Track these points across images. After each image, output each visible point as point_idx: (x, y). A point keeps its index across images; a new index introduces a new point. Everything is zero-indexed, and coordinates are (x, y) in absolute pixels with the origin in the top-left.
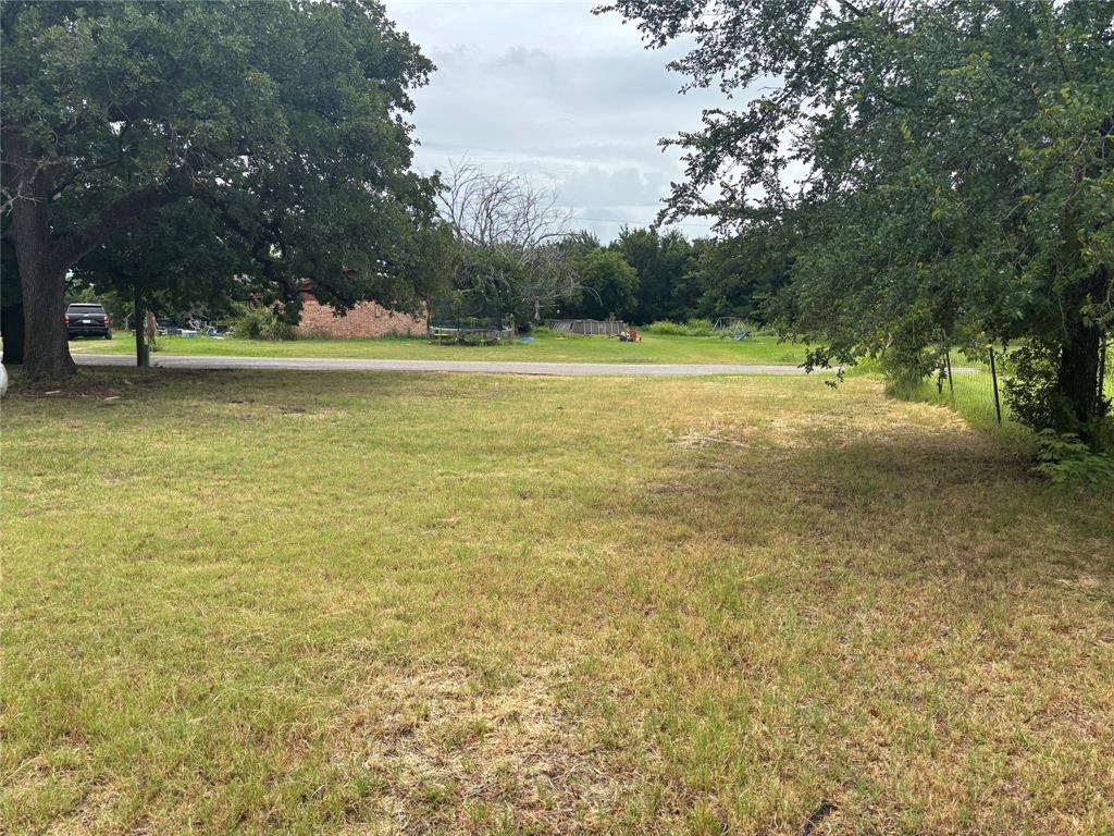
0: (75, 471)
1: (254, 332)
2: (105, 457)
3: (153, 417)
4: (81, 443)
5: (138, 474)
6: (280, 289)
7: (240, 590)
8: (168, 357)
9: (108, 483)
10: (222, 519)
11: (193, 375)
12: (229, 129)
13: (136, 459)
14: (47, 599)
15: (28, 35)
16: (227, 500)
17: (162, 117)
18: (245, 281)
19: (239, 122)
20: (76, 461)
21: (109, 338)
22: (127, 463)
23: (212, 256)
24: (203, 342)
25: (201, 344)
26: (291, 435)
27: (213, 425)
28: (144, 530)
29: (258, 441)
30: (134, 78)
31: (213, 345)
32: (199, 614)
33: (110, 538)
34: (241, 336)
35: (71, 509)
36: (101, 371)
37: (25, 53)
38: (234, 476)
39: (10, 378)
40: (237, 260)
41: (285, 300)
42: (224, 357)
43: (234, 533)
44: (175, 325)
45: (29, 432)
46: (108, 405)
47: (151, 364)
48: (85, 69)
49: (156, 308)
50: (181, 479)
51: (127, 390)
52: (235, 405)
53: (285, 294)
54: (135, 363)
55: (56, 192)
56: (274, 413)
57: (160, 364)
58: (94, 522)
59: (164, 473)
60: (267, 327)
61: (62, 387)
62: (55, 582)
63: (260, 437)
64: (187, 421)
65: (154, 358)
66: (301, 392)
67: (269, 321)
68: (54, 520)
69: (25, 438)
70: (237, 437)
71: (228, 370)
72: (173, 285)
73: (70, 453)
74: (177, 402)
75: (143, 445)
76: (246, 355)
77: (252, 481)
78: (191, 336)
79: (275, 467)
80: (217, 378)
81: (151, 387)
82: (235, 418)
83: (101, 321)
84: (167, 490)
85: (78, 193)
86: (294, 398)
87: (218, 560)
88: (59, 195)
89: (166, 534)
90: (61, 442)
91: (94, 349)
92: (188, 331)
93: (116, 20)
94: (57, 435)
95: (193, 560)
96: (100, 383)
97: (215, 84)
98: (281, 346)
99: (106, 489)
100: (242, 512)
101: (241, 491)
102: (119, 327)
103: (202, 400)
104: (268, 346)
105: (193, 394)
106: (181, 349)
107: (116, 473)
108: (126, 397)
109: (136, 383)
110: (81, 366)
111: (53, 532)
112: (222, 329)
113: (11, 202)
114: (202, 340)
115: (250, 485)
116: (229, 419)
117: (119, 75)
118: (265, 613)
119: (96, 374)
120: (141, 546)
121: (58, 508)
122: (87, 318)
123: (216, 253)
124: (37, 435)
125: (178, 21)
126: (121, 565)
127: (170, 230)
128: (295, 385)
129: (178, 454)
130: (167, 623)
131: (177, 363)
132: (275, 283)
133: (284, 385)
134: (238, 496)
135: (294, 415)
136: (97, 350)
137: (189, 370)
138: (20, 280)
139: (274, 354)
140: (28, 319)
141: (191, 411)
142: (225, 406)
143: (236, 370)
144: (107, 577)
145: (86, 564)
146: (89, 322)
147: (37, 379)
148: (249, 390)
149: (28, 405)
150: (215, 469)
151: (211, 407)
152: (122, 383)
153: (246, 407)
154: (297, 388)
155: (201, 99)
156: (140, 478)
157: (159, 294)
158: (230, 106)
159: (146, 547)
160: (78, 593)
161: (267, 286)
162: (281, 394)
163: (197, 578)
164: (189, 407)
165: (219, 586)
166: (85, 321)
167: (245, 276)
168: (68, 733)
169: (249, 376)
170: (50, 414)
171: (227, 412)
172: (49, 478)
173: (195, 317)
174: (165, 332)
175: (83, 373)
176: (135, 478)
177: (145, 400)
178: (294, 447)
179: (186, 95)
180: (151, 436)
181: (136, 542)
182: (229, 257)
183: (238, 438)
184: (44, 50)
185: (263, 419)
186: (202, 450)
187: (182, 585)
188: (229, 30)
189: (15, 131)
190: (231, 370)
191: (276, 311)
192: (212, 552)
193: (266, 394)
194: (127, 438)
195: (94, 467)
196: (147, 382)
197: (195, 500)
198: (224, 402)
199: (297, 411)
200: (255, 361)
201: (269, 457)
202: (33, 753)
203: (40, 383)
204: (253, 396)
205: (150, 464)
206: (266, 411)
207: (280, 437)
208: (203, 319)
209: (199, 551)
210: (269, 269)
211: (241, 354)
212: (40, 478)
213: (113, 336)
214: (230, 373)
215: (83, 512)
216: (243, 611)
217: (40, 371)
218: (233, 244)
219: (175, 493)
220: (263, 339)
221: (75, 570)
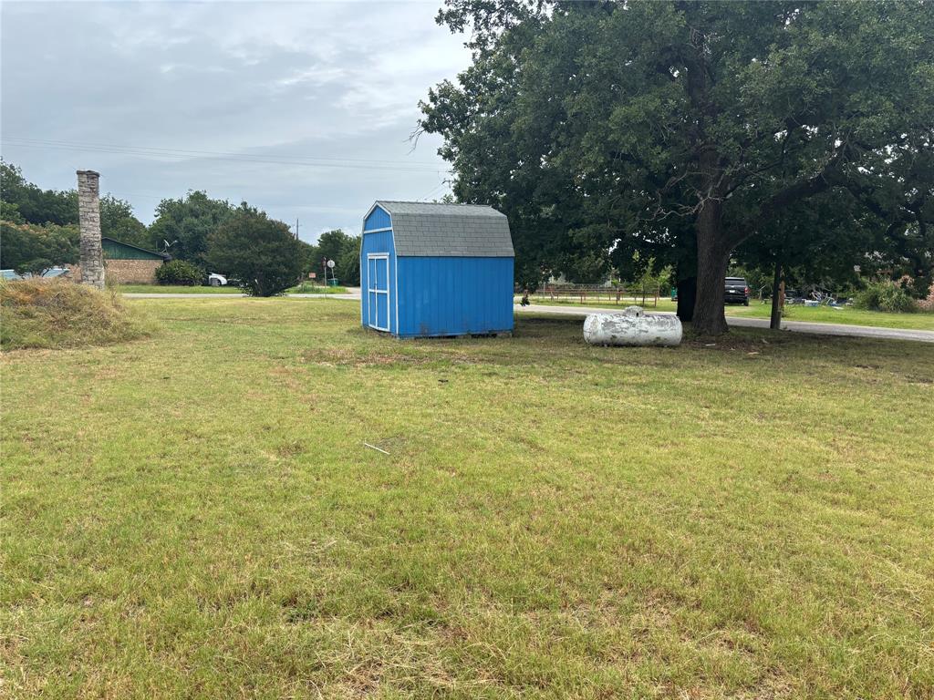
0: (732, 408)
1: (873, 304)
2: (753, 400)
3: (787, 372)
4: (734, 387)
5: (780, 418)
6: (911, 265)
7: (884, 542)
8: (795, 323)
9: (756, 422)
10: (858, 471)
11: (818, 339)
12: (890, 121)
13: (777, 405)
14: (722, 505)
15: (732, 74)
16: (862, 454)
17: (828, 120)
18: (876, 258)
19: (899, 113)
20: (732, 400)
21: (747, 305)
22: (770, 407)
23: (849, 236)
24: (823, 311)
25: (822, 313)
26: (920, 404)
27: (841, 386)
28: (790, 467)
29: (888, 405)
30: (810, 92)
31: (833, 314)
32: (846, 554)
33: (763, 467)
34: (860, 307)
35: (733, 437)
36: (746, 331)
37: (726, 88)
38: (866, 435)
39: (684, 332)
40: (872, 239)
41: (915, 274)
42: (844, 325)
43: (871, 487)
44: (800, 295)
45: (697, 373)
46: (751, 359)
47: (781, 327)
48: (772, 91)
49: (791, 280)
50: (817, 429)
51: (765, 347)
52: (860, 369)
53: (916, 270)
54: (768, 326)
55: (729, 193)
56: (900, 382)
57: (789, 328)
58: (749, 452)
59: (803, 421)
60: (888, 300)
61: (717, 342)
62: (725, 494)
63: (887, 401)
64: (816, 378)
65: (784, 322)
66: (927, 363)
67: (890, 294)
68: (721, 445)
69: (695, 378)
70: (865, 398)
71: (850, 337)
72: (808, 263)
73: (728, 393)
74: (806, 362)
75: (782, 395)
76: (865, 324)
77: (885, 442)
78: (814, 305)
79: (907, 432)
80: (839, 344)
81: (783, 347)
82: (861, 381)
83: (743, 291)
84: (805, 436)
85: (744, 192)
86: (919, 368)
87: (858, 509)
88: (731, 195)
89: (810, 474)
90: (720, 384)
91: (736, 313)
92: (810, 301)
93: (800, 47)
94: (716, 378)
95: (835, 503)
96: (744, 341)
97: (881, 84)
98: (901, 318)
99: (756, 427)
100: (878, 469)
101: (875, 449)
102: (754, 296)
103: (827, 361)
104: (887, 318)
105: (819, 356)
106: (805, 316)
107: (762, 415)
108: (764, 353)
109: (771, 343)
110: (732, 326)
111: (721, 453)
112: (841, 301)
113: (702, 202)
114: (824, 310)
115: (883, 445)
116: (855, 382)
117: (799, 92)
118: (912, 572)
119: (742, 333)
120: (788, 479)
121: (723, 435)
122: (733, 289)
123: (852, 234)
124: (703, 377)
125: (854, 36)
126: (774, 493)
127: (814, 216)
128: (919, 356)
129: (811, 406)
130: (818, 554)
131: (801, 327)
132: (907, 259)
133: (908, 354)
134: (871, 453)
135: (922, 385)
136: (738, 314)
137: (815, 335)
138: (697, 260)
139: (893, 325)
140: (700, 287)
141: (820, 370)
142: (850, 369)
143: (857, 337)
144: (765, 499)
145: (746, 485)
146: (733, 291)
147: (700, 334)
148: (871, 356)
149: (695, 352)
150: (848, 425)
151: (838, 370)
152: (761, 342)
153: (871, 371)
154: (921, 359)
155: (867, 99)
156: (782, 422)
157: (795, 270)
158: (893, 101)
159: (791, 482)
160: (743, 507)
161: (897, 262)
162: (905, 363)
163: (841, 520)
164: (817, 367)
165: (863, 533)
166: (731, 291)
167: (876, 253)
168: (744, 619)
169: (871, 344)
170: (710, 361)
171: (852, 374)
172: (714, 410)
173: (817, 289)
174: (791, 301)
175: (733, 332)
176: (778, 421)
177: (779, 357)
178: (925, 416)
179: (854, 98)
180: (787, 388)
181: (785, 476)
182: (864, 237)
183: (867, 400)
184: (743, 83)
185: (890, 385)
186: (832, 406)
187: (828, 523)
188: (902, 31)
189: (710, 149)
190: (853, 337)
191: (904, 285)
192: (852, 499)
193: (889, 362)
194: (768, 387)
195: (745, 407)
196: (780, 342)
197: (831, 450)
198: (849, 365)
199: (923, 381)
200: (874, 331)
201: (900, 422)
202: (720, 626)
203: (702, 337)
204: (877, 362)
205: (789, 412)
206: (893, 378)
207: (909, 404)
208: (825, 291)
209: (840, 496)
210: (903, 246)
211: (860, 323)
212: (707, 410)
213: (750, 303)
214: (852, 340)
215: (740, 442)
216: (888, 562)
217: (702, 328)
218: (870, 225)
219: (813, 440)
220: (882, 310)
221: (739, 488)
